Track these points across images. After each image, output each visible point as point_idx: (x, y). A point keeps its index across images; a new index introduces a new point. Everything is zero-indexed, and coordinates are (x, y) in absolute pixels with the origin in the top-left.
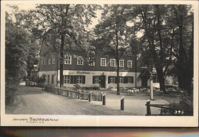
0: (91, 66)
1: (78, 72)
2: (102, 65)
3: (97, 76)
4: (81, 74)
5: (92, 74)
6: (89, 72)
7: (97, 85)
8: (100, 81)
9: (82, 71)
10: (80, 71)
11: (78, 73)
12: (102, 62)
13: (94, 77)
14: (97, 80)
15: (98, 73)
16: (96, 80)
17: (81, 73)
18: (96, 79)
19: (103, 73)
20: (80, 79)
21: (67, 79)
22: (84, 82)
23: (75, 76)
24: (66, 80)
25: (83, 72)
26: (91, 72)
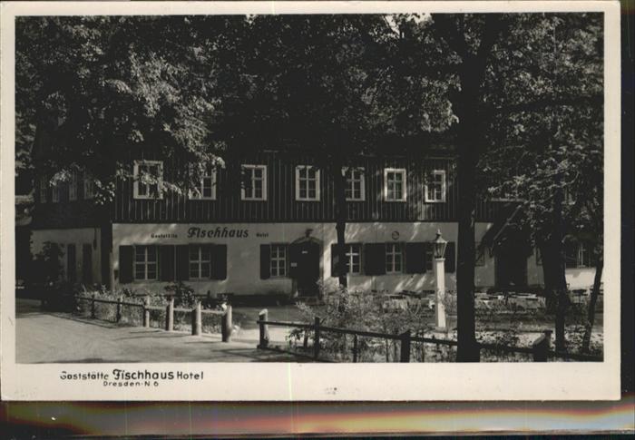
0: (254, 202)
1: (194, 229)
2: (303, 194)
3: (282, 246)
4: (205, 240)
5: (258, 235)
6: (244, 226)
7: (284, 283)
8: (294, 265)
9: (210, 227)
10: (202, 227)
11: (193, 233)
12: (303, 184)
13: (266, 251)
14: (282, 263)
15: (286, 233)
16: (275, 263)
17: (208, 234)
18: (278, 259)
19: (308, 232)
20: (203, 259)
21: (146, 262)
22: (220, 274)
23: (183, 249)
24: (143, 266)
25: (218, 230)
26: (252, 228)
